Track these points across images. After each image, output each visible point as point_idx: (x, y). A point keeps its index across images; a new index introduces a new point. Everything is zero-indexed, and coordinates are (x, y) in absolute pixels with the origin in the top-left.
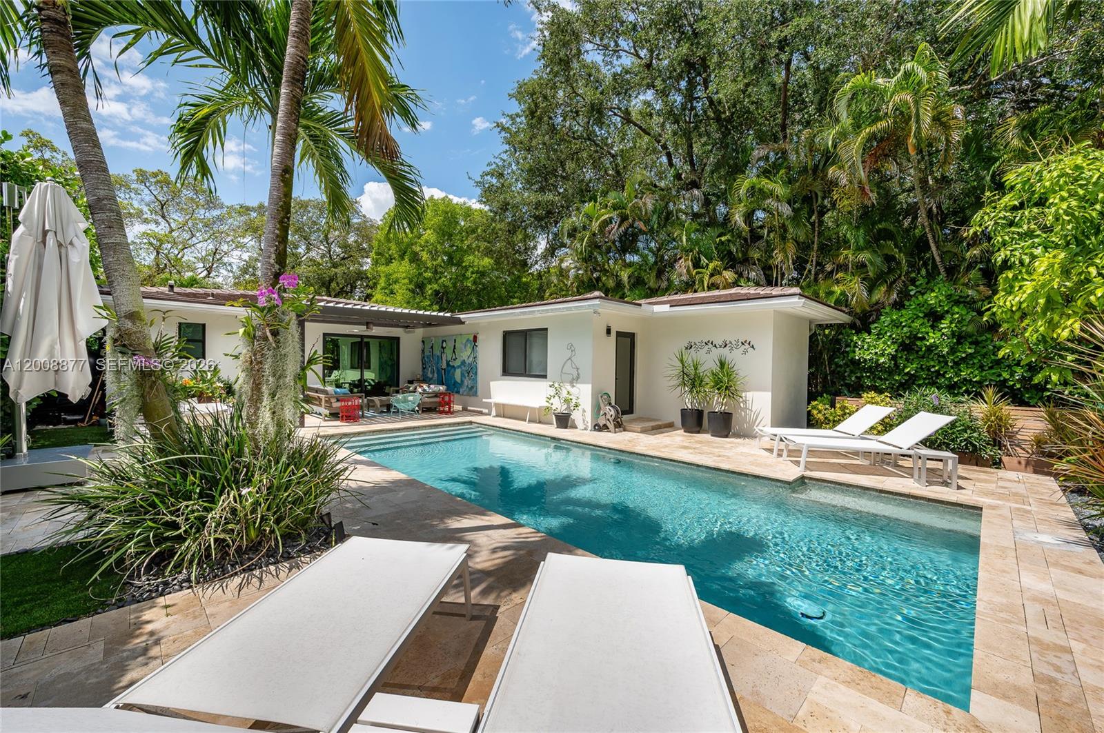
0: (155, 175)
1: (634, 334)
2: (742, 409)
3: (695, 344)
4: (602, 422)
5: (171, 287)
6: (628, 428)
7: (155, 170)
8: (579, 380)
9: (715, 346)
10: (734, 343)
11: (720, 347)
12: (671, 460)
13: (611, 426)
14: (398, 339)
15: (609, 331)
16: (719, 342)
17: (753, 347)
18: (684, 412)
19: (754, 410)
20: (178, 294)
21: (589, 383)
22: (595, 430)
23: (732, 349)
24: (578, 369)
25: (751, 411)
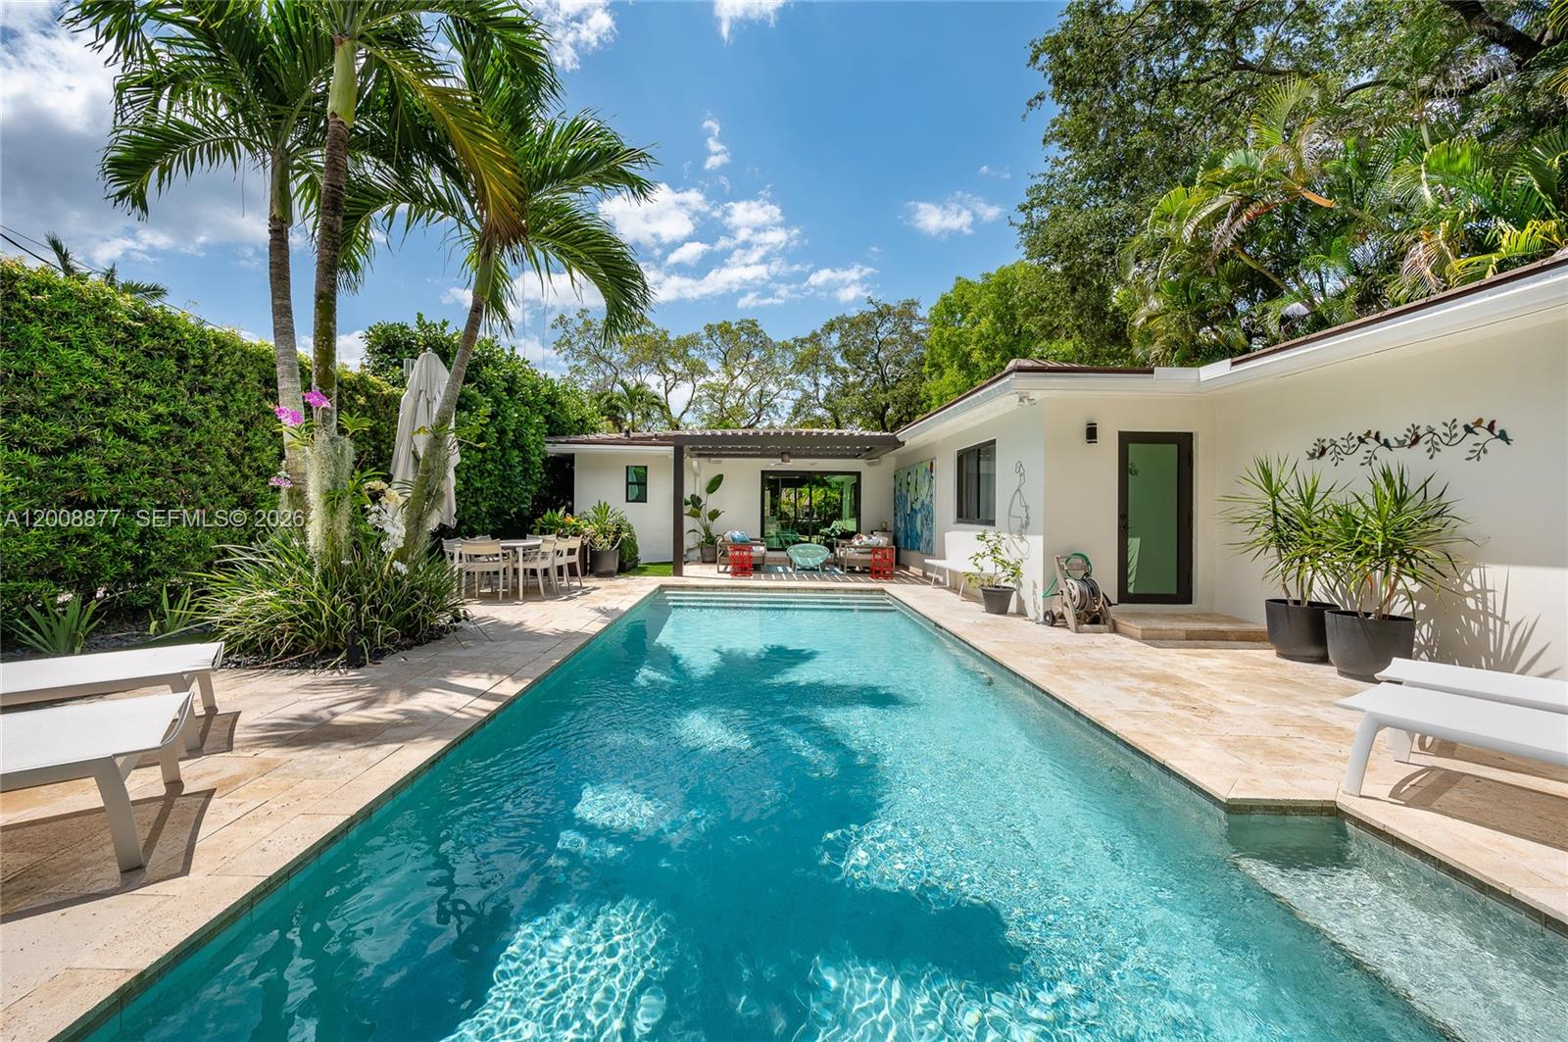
0: (720, 327)
1: (1190, 435)
2: (1473, 615)
3: (1334, 444)
4: (1057, 609)
5: (627, 432)
6: (1121, 627)
7: (720, 322)
8: (1029, 527)
9: (1386, 444)
10: (1440, 430)
11: (1401, 444)
12: (1043, 692)
13: (1070, 618)
14: (858, 474)
15: (1091, 433)
16: (1395, 431)
17: (1503, 436)
18: (1273, 605)
19: (1512, 617)
20: (634, 439)
21: (1039, 534)
22: (1045, 622)
23: (1434, 449)
24: (1027, 507)
25: (1504, 622)
